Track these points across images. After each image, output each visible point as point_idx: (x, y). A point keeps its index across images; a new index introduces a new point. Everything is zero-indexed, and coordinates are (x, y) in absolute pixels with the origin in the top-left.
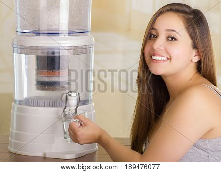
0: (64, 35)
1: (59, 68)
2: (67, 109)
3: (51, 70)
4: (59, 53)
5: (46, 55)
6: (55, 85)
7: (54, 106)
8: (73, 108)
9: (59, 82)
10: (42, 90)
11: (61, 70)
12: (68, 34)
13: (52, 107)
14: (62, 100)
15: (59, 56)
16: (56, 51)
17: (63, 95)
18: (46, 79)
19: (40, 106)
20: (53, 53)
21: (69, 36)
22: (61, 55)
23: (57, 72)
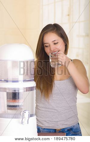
0: (21, 82)
1: (19, 98)
2: (24, 119)
3: (14, 99)
4: (18, 91)
5: (12, 92)
9: (19, 105)
10: (10, 110)
12: (23, 81)
17: (21, 112)
19: (9, 118)
20: (15, 91)
22: (20, 92)
23: (17, 100)
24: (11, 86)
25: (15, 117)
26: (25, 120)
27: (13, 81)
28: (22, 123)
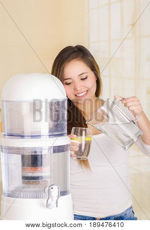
0: (45, 137)
2: (50, 199)
4: (41, 152)
6: (38, 179)
7: (38, 198)
8: (55, 199)
11: (43, 167)
13: (36, 198)
14: (45, 193)
15: (42, 155)
16: (37, 151)
17: (46, 187)
18: (30, 175)
20: (35, 152)
21: (49, 137)
22: (43, 154)
23: (39, 168)
24: (29, 145)
25: (35, 197)
26: (52, 200)
27: (33, 137)
28: (47, 206)
